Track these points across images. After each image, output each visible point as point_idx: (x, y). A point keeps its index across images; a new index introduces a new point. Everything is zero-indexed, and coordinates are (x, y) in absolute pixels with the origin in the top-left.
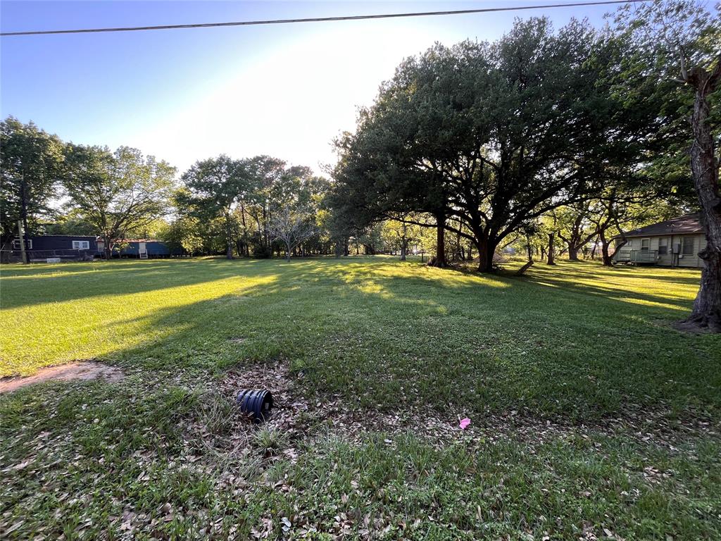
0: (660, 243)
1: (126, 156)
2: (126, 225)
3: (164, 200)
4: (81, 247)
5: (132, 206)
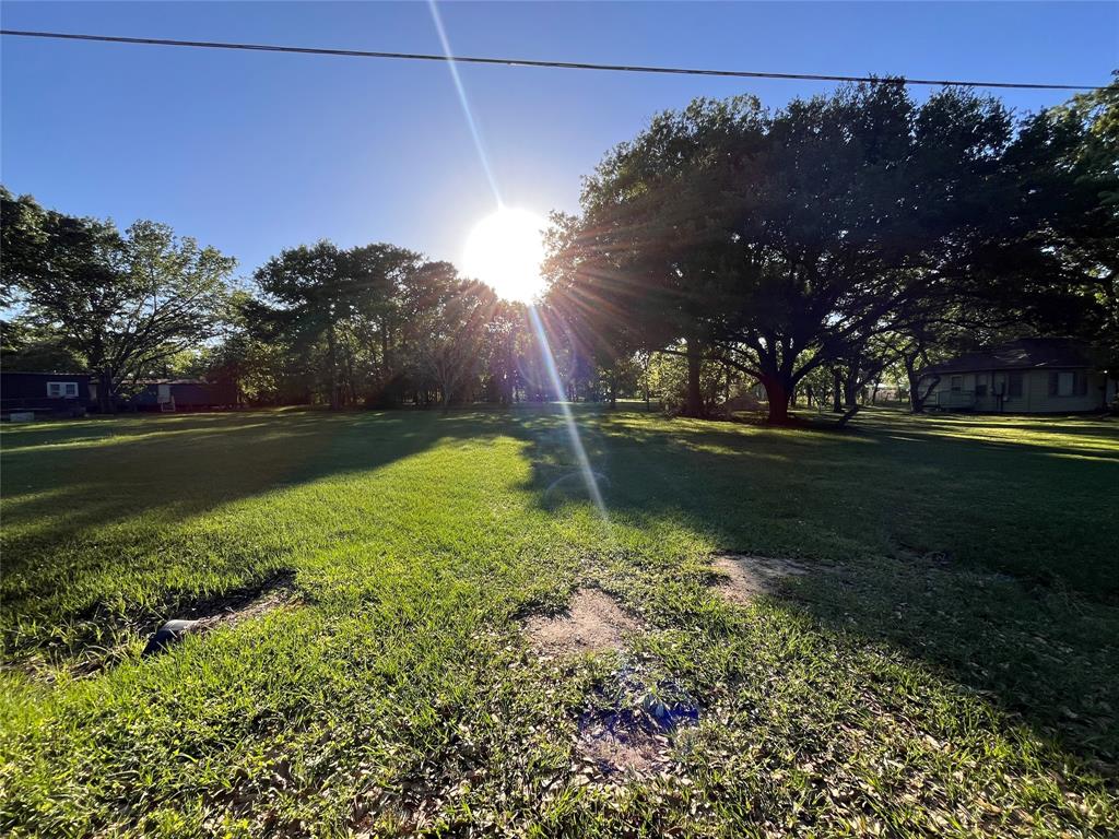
0: (977, 381)
1: (148, 236)
2: (139, 354)
3: (205, 312)
4: (62, 392)
5: (152, 322)
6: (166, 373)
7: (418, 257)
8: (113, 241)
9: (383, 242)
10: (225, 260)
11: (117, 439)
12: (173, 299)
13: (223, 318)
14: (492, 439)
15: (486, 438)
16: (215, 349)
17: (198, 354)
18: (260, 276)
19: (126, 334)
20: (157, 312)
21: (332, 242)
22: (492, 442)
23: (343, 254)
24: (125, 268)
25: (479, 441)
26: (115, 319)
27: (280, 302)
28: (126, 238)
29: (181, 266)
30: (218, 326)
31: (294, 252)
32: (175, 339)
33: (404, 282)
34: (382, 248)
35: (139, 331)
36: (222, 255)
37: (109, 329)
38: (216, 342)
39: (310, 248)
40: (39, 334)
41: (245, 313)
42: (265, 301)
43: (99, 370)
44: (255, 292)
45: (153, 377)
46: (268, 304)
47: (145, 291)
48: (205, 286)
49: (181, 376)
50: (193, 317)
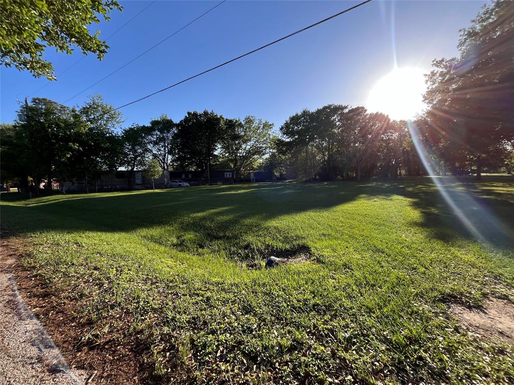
1: (249, 121)
2: (246, 162)
3: (264, 146)
4: (228, 176)
5: (249, 151)
6: (253, 169)
7: (346, 107)
8: (240, 125)
9: (329, 104)
10: (270, 125)
11: (242, 191)
12: (255, 142)
13: (269, 147)
14: (390, 196)
15: (385, 196)
16: (266, 159)
17: (261, 161)
18: (281, 129)
19: (243, 156)
20: (251, 147)
21: (308, 109)
22: (390, 198)
23: (312, 113)
24: (243, 133)
25: (381, 197)
26: (240, 151)
27: (288, 138)
28: (243, 123)
29: (257, 129)
30: (268, 150)
31: (294, 117)
32: (255, 157)
33: (339, 121)
34: (329, 107)
35: (246, 154)
36: (270, 123)
37: (239, 155)
38: (267, 156)
39: (300, 114)
40: (223, 158)
41: (277, 144)
42: (283, 139)
43: (236, 168)
44: (279, 135)
45: (249, 170)
46: (284, 140)
47: (248, 140)
48: (264, 136)
49: (256, 169)
50: (261, 148)
